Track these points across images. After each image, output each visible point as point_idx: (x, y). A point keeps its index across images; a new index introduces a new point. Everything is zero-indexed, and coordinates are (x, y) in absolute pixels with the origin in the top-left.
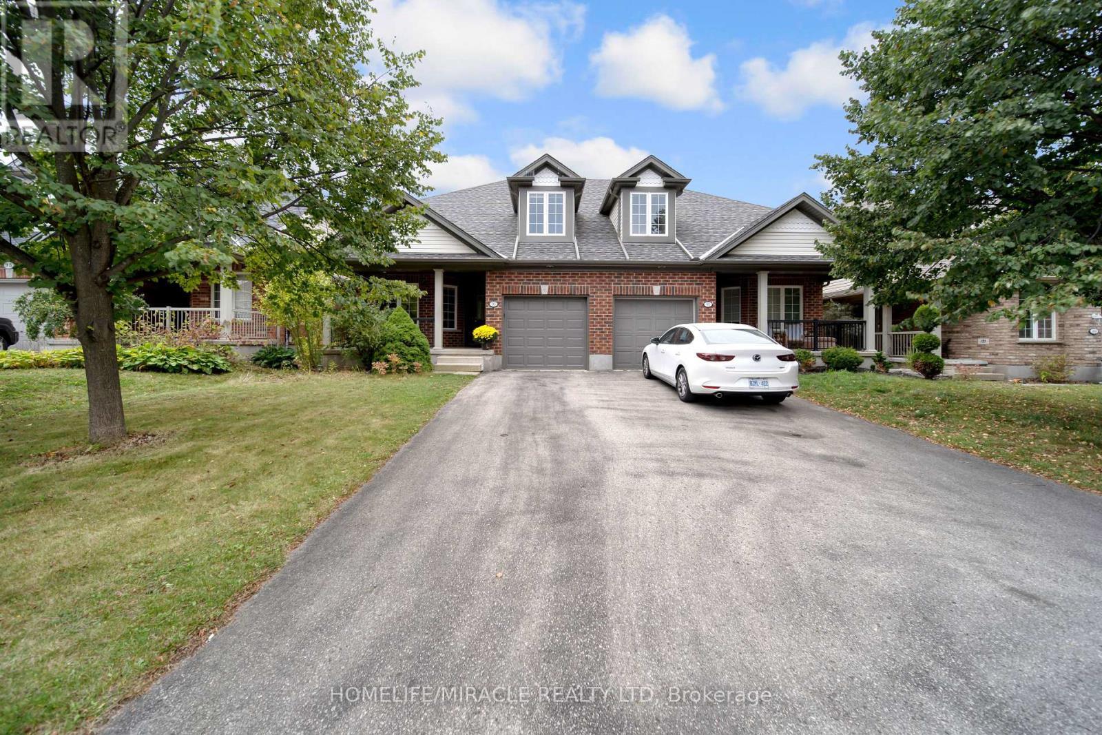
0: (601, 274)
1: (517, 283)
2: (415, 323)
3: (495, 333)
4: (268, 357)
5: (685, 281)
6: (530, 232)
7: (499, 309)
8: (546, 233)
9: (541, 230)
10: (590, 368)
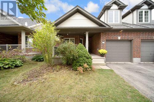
0: (137, 33)
1: (111, 36)
7: (105, 44)
9: (112, 21)
10: (134, 62)
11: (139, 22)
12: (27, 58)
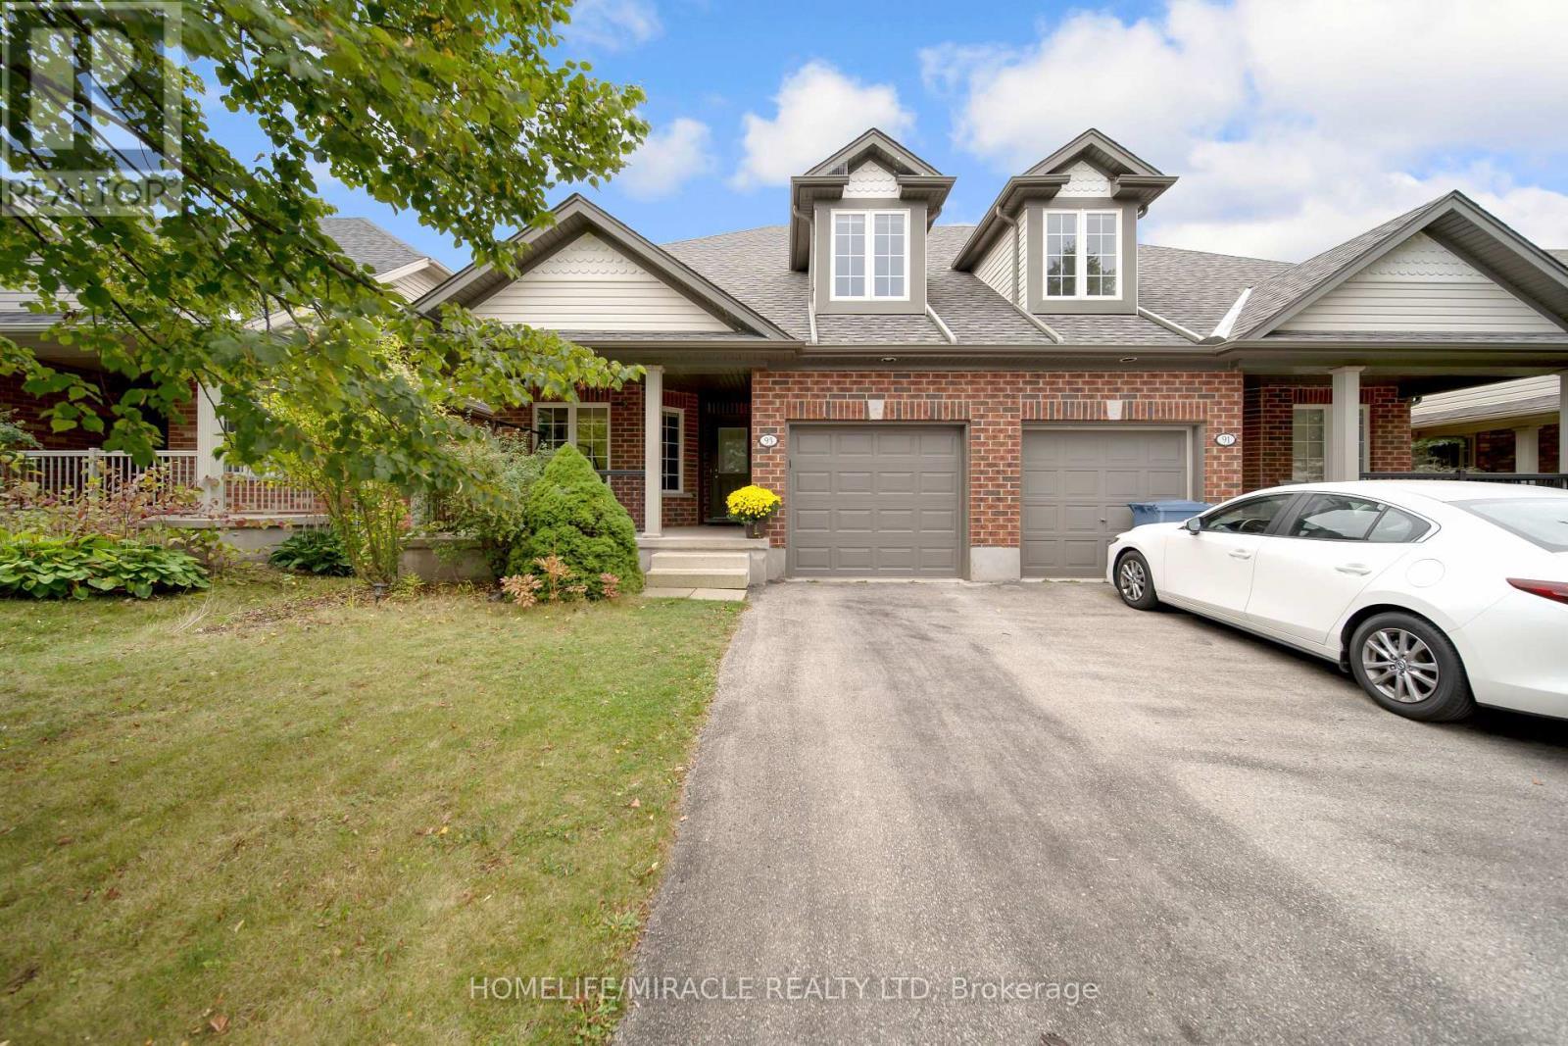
0: (995, 376)
1: (818, 396)
2: (604, 481)
3: (776, 502)
4: (305, 551)
5: (1177, 390)
6: (837, 294)
7: (779, 451)
8: (870, 294)
9: (859, 290)
10: (973, 577)
11: (1046, 297)
12: (235, 547)
